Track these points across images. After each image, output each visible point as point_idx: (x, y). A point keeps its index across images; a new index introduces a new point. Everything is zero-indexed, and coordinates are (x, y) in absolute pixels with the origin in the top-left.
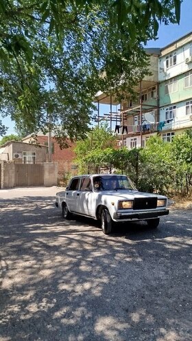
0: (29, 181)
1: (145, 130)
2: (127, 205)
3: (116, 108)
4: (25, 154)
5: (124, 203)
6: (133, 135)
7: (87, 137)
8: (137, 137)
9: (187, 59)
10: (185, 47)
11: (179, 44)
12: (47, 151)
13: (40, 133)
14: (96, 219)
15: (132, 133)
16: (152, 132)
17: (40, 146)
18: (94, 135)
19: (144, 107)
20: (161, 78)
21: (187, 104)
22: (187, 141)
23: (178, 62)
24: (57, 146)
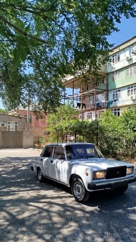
0: (11, 145)
1: (99, 107)
2: (100, 175)
3: (77, 91)
4: (9, 123)
5: (97, 173)
6: (89, 110)
7: (57, 111)
8: (92, 112)
9: (128, 57)
10: (126, 50)
11: (121, 48)
12: (26, 121)
13: (21, 108)
14: (69, 186)
15: (89, 108)
16: (103, 108)
17: (20, 118)
18: (62, 109)
19: (97, 90)
20: (109, 70)
21: (128, 88)
22: (133, 115)
23: (120, 59)
24: (34, 117)
